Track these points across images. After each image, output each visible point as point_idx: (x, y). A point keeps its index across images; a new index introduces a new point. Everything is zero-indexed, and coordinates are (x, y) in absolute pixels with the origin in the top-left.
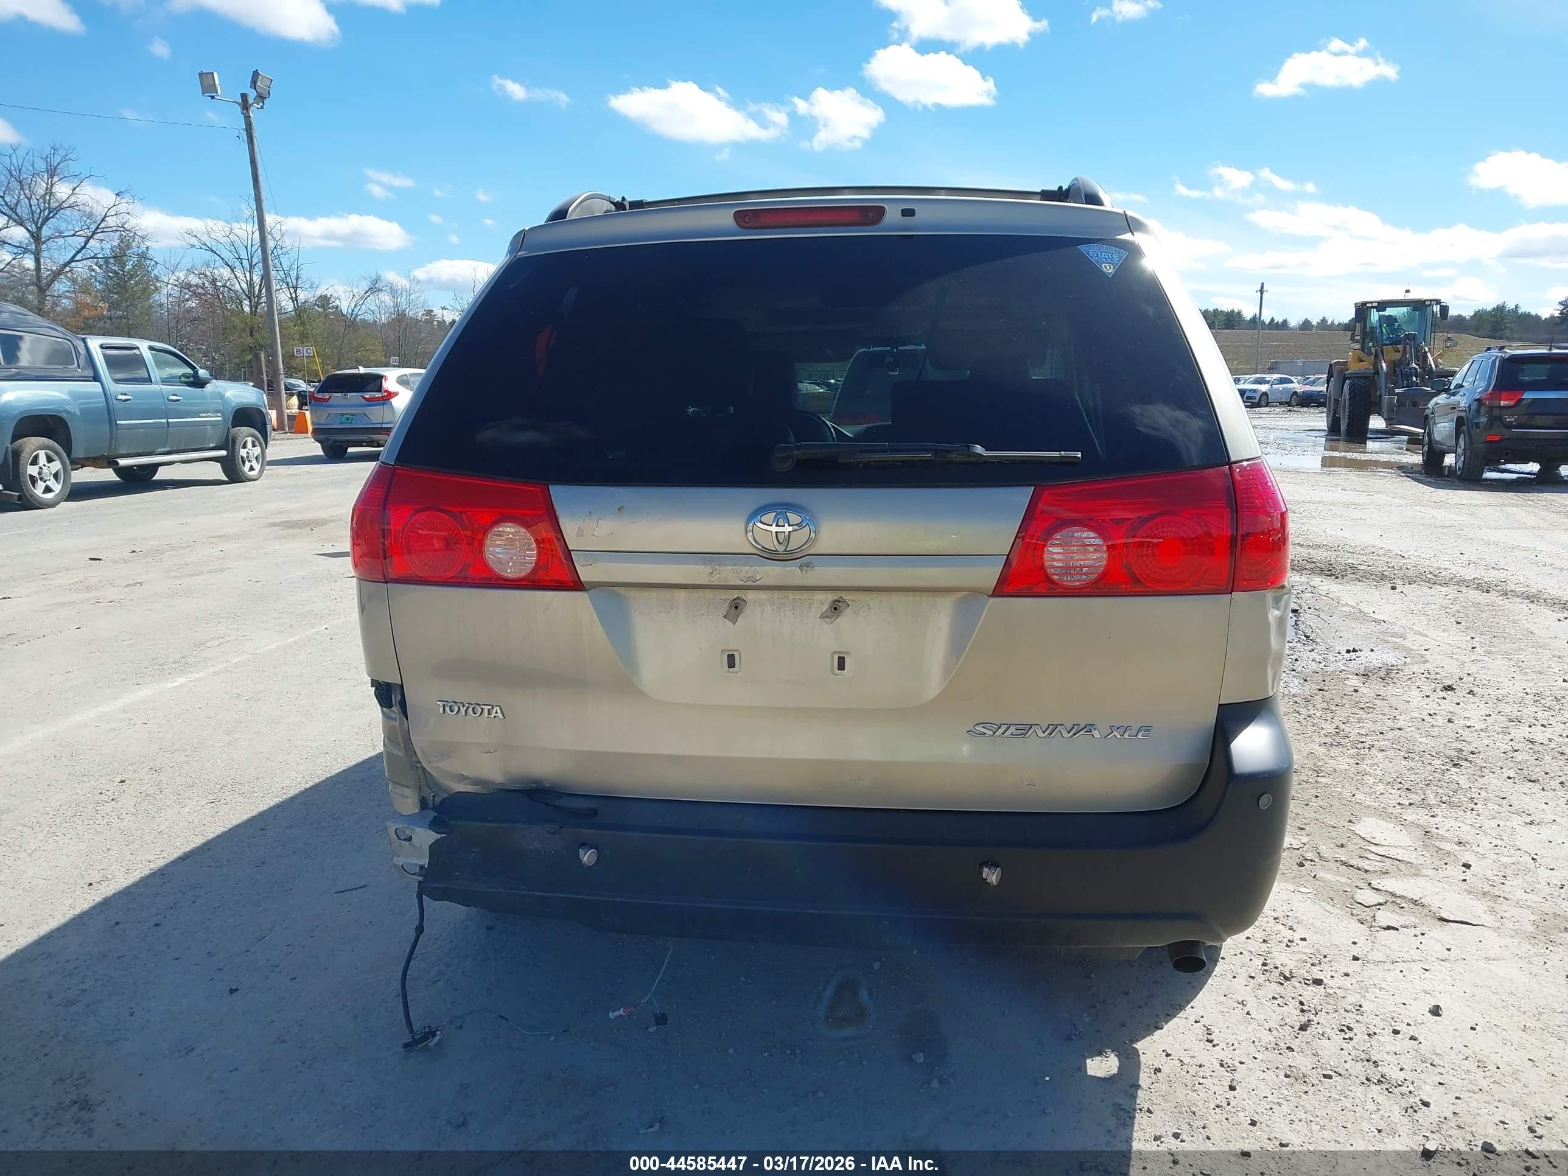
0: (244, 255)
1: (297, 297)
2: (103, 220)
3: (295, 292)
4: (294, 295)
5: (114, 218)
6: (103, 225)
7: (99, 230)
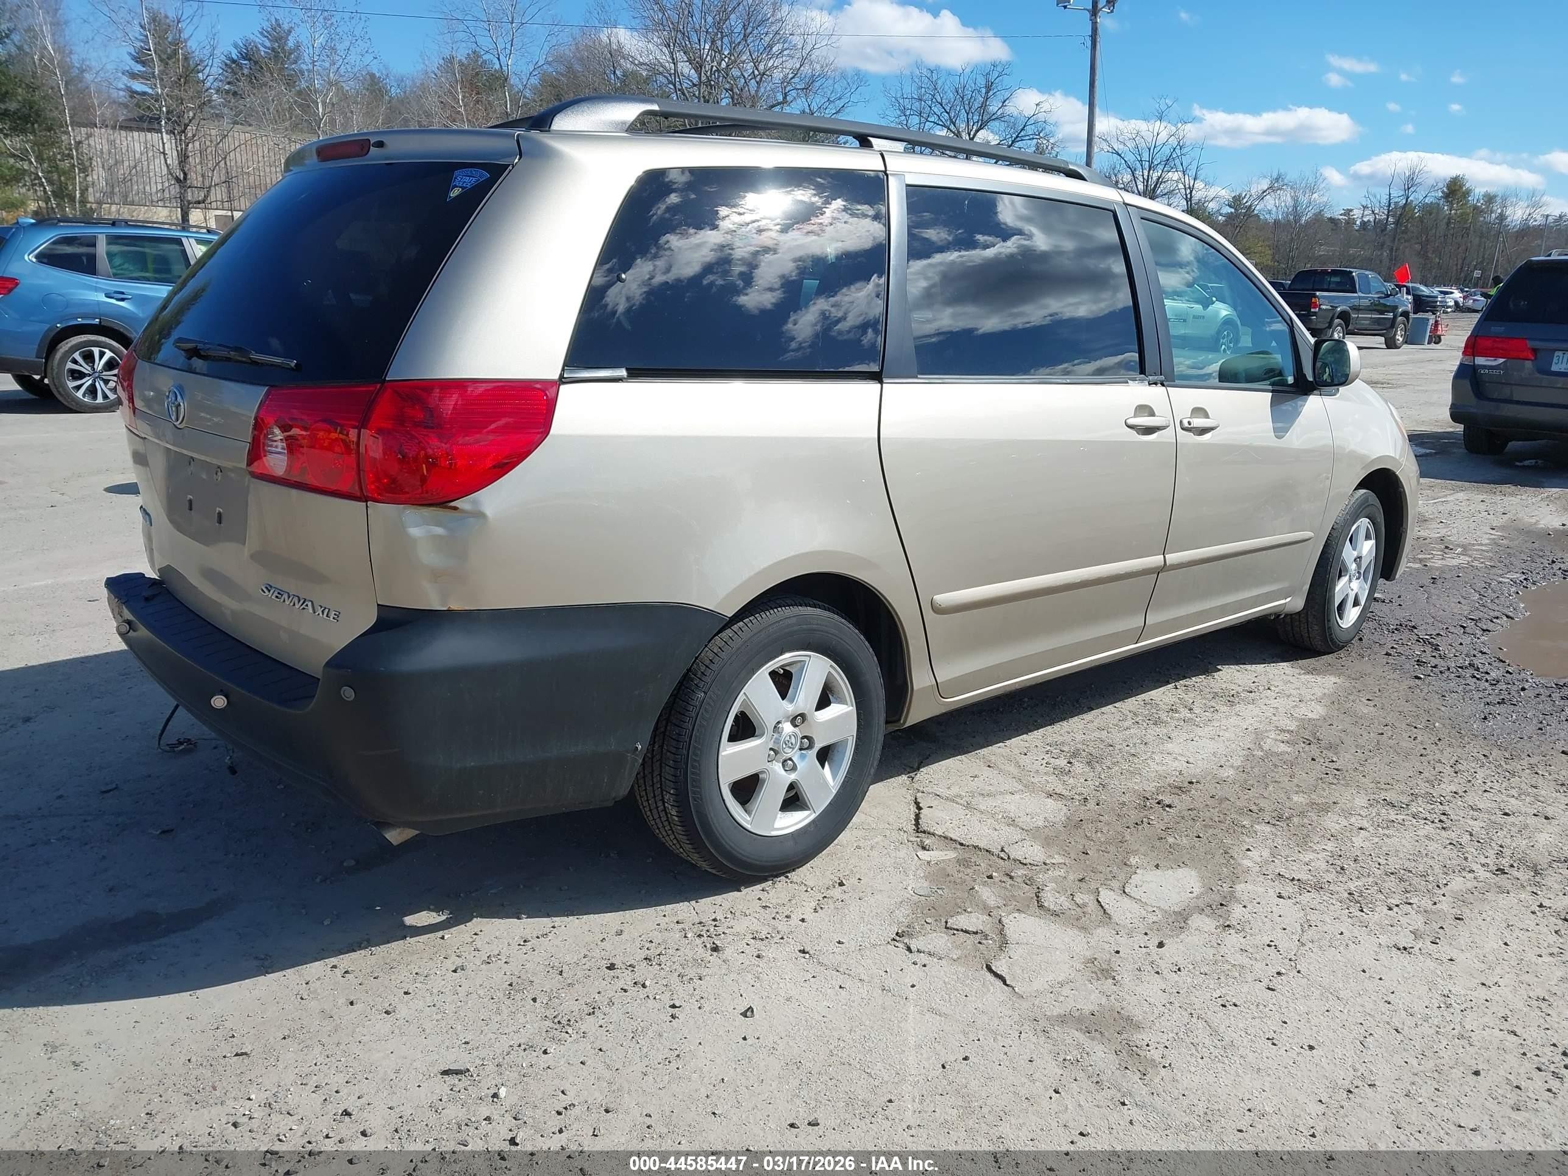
0: (1146, 157)
1: (1191, 197)
2: (1023, 129)
3: (1191, 192)
4: (1189, 196)
5: (1033, 127)
6: (1022, 133)
7: (1019, 139)
